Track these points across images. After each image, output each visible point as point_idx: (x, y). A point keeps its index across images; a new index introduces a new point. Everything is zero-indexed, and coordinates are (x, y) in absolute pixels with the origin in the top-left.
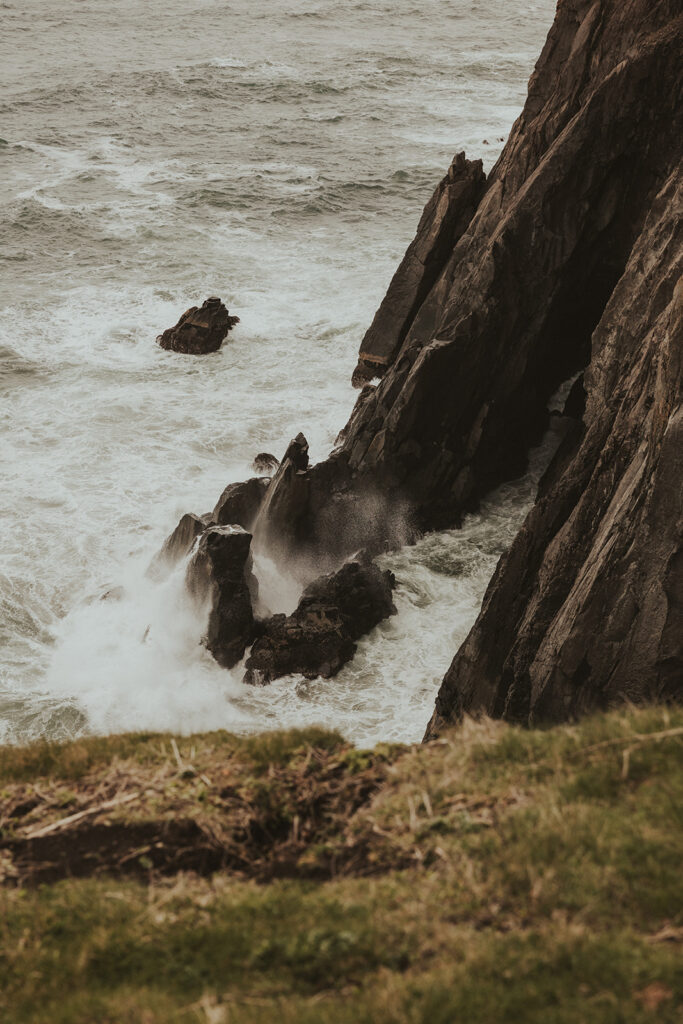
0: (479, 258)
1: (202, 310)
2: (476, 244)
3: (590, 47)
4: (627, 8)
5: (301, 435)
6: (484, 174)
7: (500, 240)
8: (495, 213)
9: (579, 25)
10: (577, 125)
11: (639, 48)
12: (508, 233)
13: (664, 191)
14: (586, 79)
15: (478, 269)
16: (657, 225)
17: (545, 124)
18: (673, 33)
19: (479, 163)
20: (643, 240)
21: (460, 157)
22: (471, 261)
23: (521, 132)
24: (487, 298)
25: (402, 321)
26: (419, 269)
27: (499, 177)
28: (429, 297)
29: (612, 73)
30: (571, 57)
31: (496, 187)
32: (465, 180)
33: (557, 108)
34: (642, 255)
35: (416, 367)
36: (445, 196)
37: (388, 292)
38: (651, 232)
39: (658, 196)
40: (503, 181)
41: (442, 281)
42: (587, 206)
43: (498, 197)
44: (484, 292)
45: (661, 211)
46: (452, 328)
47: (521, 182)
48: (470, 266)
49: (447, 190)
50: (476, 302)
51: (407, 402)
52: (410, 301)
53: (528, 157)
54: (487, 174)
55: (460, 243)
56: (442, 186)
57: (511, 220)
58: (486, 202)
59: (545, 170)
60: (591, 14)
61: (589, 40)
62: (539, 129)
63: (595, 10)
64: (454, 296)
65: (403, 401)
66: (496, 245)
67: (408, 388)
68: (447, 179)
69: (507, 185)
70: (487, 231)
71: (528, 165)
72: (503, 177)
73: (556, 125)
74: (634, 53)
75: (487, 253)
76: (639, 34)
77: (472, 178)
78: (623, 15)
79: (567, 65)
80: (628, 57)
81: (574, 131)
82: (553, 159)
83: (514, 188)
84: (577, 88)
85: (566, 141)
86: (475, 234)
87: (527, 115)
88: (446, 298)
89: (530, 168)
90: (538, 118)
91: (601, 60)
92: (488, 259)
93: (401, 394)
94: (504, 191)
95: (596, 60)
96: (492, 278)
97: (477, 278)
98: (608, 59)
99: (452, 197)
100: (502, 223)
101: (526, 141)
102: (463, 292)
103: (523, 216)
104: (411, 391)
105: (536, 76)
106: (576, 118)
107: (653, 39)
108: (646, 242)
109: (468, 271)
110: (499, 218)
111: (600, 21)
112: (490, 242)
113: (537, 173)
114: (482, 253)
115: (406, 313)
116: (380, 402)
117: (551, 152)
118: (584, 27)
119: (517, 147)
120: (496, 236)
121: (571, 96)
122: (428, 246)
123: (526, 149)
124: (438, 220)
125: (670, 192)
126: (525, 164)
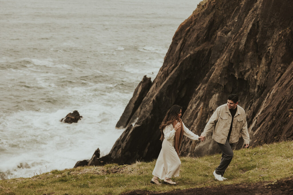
0: (149, 103)
1: (73, 114)
2: (148, 100)
3: (181, 50)
4: (190, 41)
5: (98, 148)
6: (151, 81)
7: (155, 99)
8: (154, 92)
9: (178, 44)
10: (176, 70)
11: (193, 51)
12: (157, 97)
13: (198, 88)
14: (179, 58)
15: (148, 106)
16: (196, 97)
17: (168, 69)
18: (202, 48)
19: (150, 78)
20: (192, 101)
21: (145, 76)
22: (147, 104)
23: (162, 71)
24: (151, 114)
25: (127, 119)
26: (133, 105)
27: (155, 82)
28: (135, 113)
29: (186, 57)
30: (175, 53)
31: (154, 85)
32: (146, 83)
33: (171, 65)
34: (192, 105)
35: (131, 132)
36: (141, 86)
37: (124, 111)
38: (194, 99)
39: (196, 90)
40: (156, 83)
41: (139, 109)
42: (178, 91)
43: (155, 88)
44: (150, 112)
45: (197, 93)
46: (141, 122)
47: (161, 84)
48: (147, 105)
49: (141, 85)
50: (148, 115)
51: (128, 141)
52: (130, 114)
53: (163, 77)
54: (152, 82)
55: (144, 99)
56: (140, 84)
57: (158, 94)
58: (151, 89)
59: (167, 81)
60: (181, 42)
61: (180, 48)
62: (166, 71)
63: (182, 41)
64: (142, 113)
65: (127, 140)
66: (154, 100)
67: (128, 137)
68: (141, 82)
69: (157, 84)
70: (151, 96)
71: (163, 79)
72: (156, 82)
73: (171, 70)
74: (192, 52)
75: (151, 102)
76: (193, 48)
77: (148, 82)
78: (189, 43)
79: (174, 54)
80: (190, 53)
81: (176, 71)
82: (170, 78)
83: (159, 85)
84: (177, 60)
85: (173, 74)
86: (149, 97)
87: (163, 67)
88: (140, 114)
89: (164, 80)
90: (166, 68)
91: (183, 53)
92: (151, 104)
93: (126, 139)
94: (156, 86)
95: (182, 53)
96: (152, 109)
97: (148, 109)
98: (185, 53)
99: (143, 87)
100: (155, 95)
101: (163, 73)
102: (144, 112)
103: (161, 93)
104: (129, 138)
105: (166, 57)
106: (176, 68)
107: (197, 49)
108: (193, 101)
109: (146, 107)
110: (155, 93)
111: (183, 44)
112: (152, 99)
113: (165, 82)
114: (150, 102)
115: (129, 117)
116: (120, 140)
117: (169, 77)
118: (179, 45)
119: (161, 75)
120: (154, 98)
121: (175, 62)
122: (135, 99)
123: (163, 75)
124: (138, 93)
125: (199, 89)
126: (162, 79)
